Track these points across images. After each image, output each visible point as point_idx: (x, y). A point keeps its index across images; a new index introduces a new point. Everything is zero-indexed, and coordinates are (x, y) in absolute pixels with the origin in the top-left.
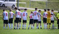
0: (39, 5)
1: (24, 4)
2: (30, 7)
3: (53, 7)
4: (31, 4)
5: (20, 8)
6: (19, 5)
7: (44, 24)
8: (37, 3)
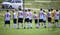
1: (29, 5)
4: (36, 5)
6: (25, 6)
7: (49, 23)
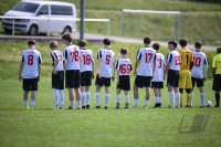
0: (153, 26)
1: (102, 23)
2: (123, 35)
3: (199, 34)
4: (124, 25)
5: (87, 36)
6: (85, 29)
8: (143, 21)
